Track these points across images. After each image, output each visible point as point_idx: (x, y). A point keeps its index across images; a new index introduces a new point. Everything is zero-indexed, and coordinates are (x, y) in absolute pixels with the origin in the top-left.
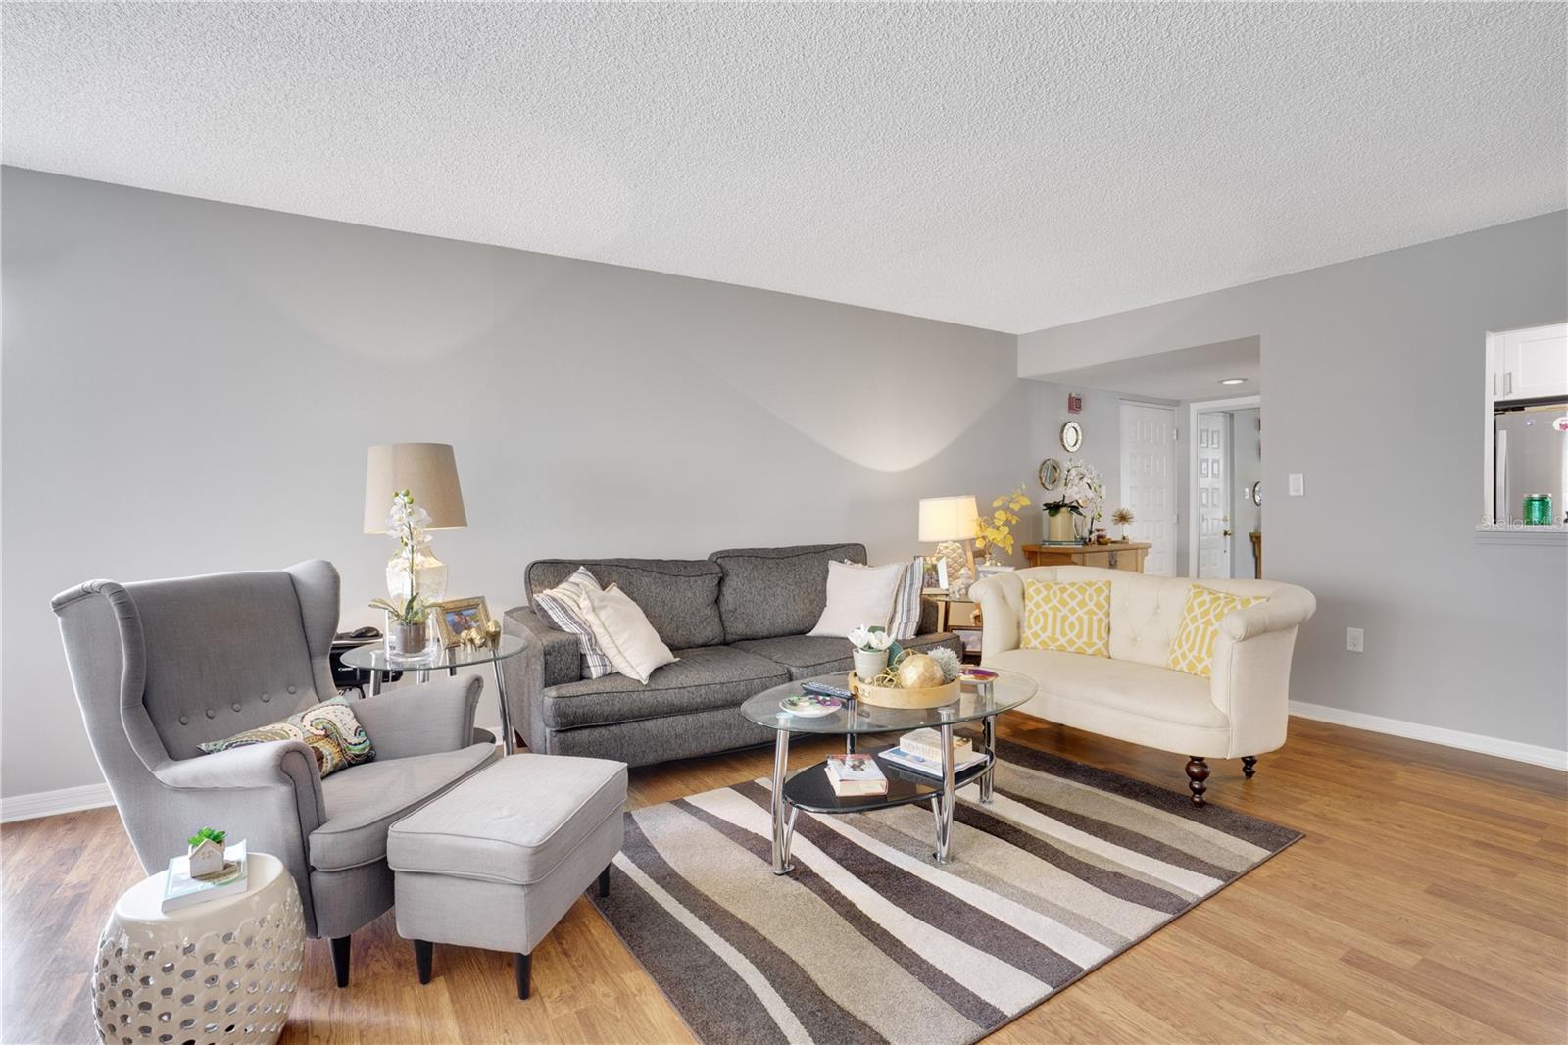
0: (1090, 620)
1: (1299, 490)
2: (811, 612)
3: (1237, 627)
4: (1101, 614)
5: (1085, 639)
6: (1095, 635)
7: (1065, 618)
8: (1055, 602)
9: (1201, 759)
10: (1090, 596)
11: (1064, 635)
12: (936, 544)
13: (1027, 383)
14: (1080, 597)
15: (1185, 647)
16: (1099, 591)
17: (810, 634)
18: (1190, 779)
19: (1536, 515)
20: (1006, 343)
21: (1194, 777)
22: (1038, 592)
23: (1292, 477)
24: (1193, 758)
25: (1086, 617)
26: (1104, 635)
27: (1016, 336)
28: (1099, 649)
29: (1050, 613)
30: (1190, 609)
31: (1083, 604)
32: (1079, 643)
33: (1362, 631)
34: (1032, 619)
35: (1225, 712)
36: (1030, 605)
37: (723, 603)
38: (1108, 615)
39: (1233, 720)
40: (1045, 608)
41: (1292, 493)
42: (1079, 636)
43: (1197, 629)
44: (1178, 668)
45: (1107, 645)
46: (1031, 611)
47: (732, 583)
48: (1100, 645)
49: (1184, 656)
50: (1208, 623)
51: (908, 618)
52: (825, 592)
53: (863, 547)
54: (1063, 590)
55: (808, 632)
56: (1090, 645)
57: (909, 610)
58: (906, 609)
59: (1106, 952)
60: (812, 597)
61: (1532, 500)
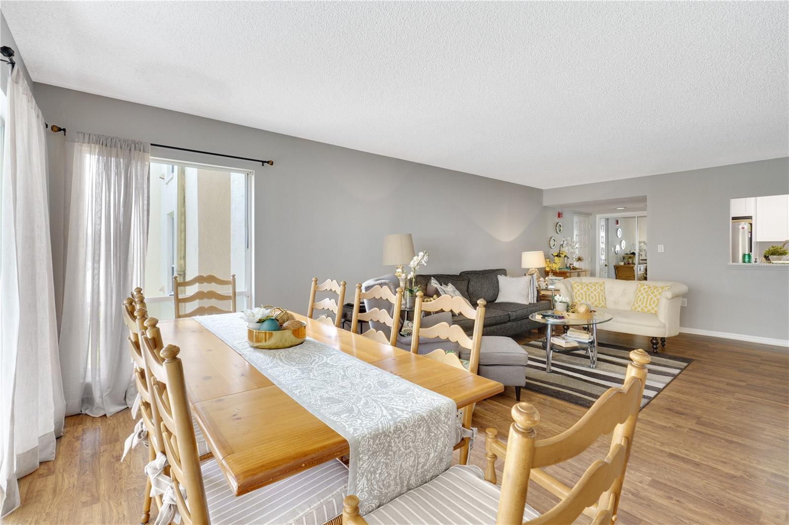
0: (599, 296)
1: (662, 250)
2: (495, 294)
3: (669, 295)
4: (603, 293)
5: (598, 302)
6: (601, 301)
7: (589, 295)
8: (585, 289)
9: (656, 338)
10: (598, 287)
11: (590, 300)
12: (529, 269)
13: (545, 207)
14: (594, 288)
15: (640, 303)
16: (601, 285)
17: (496, 302)
18: (652, 345)
19: (747, 260)
20: (539, 192)
21: (654, 344)
22: (578, 286)
23: (659, 246)
24: (653, 338)
25: (597, 294)
26: (604, 300)
27: (542, 190)
28: (603, 306)
29: (584, 293)
30: (640, 291)
31: (595, 290)
32: (596, 303)
33: (686, 299)
34: (577, 295)
35: (663, 322)
36: (575, 291)
37: (469, 290)
38: (604, 293)
39: (667, 325)
40: (582, 291)
41: (659, 251)
42: (596, 301)
43: (644, 298)
44: (637, 310)
45: (605, 304)
46: (576, 293)
47: (472, 283)
48: (603, 304)
49: (639, 306)
50: (649, 295)
51: (534, 295)
52: (498, 287)
53: (506, 270)
54: (587, 285)
55: (495, 301)
56: (600, 304)
57: (533, 293)
58: (532, 292)
59: (664, 385)
60: (494, 288)
61: (745, 255)
